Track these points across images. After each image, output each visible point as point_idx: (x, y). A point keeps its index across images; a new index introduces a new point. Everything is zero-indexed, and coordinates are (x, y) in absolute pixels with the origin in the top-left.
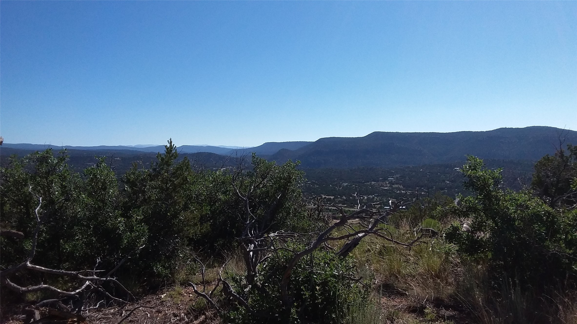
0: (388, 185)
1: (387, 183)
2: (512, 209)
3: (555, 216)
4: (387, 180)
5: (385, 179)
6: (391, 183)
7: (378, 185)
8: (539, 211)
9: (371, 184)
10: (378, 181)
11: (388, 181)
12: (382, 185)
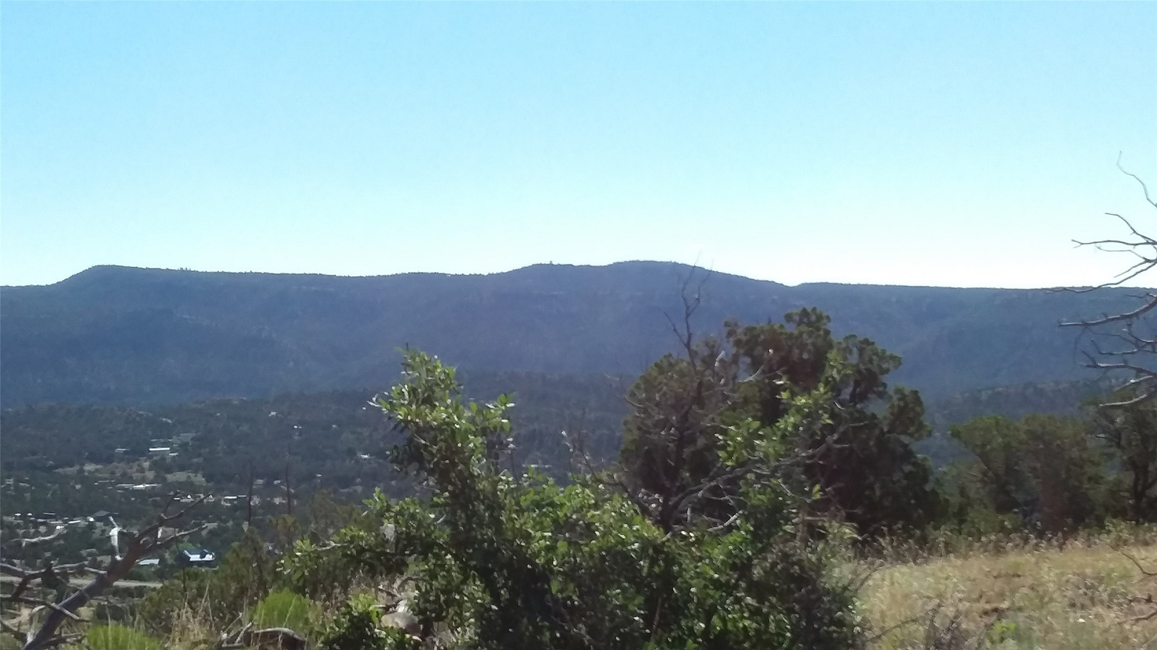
0: (150, 475)
1: (146, 464)
2: (541, 539)
3: (674, 558)
4: (145, 453)
5: (138, 451)
6: (161, 466)
7: (106, 476)
8: (623, 543)
9: (81, 471)
10: (109, 460)
11: (150, 457)
12: (124, 475)
